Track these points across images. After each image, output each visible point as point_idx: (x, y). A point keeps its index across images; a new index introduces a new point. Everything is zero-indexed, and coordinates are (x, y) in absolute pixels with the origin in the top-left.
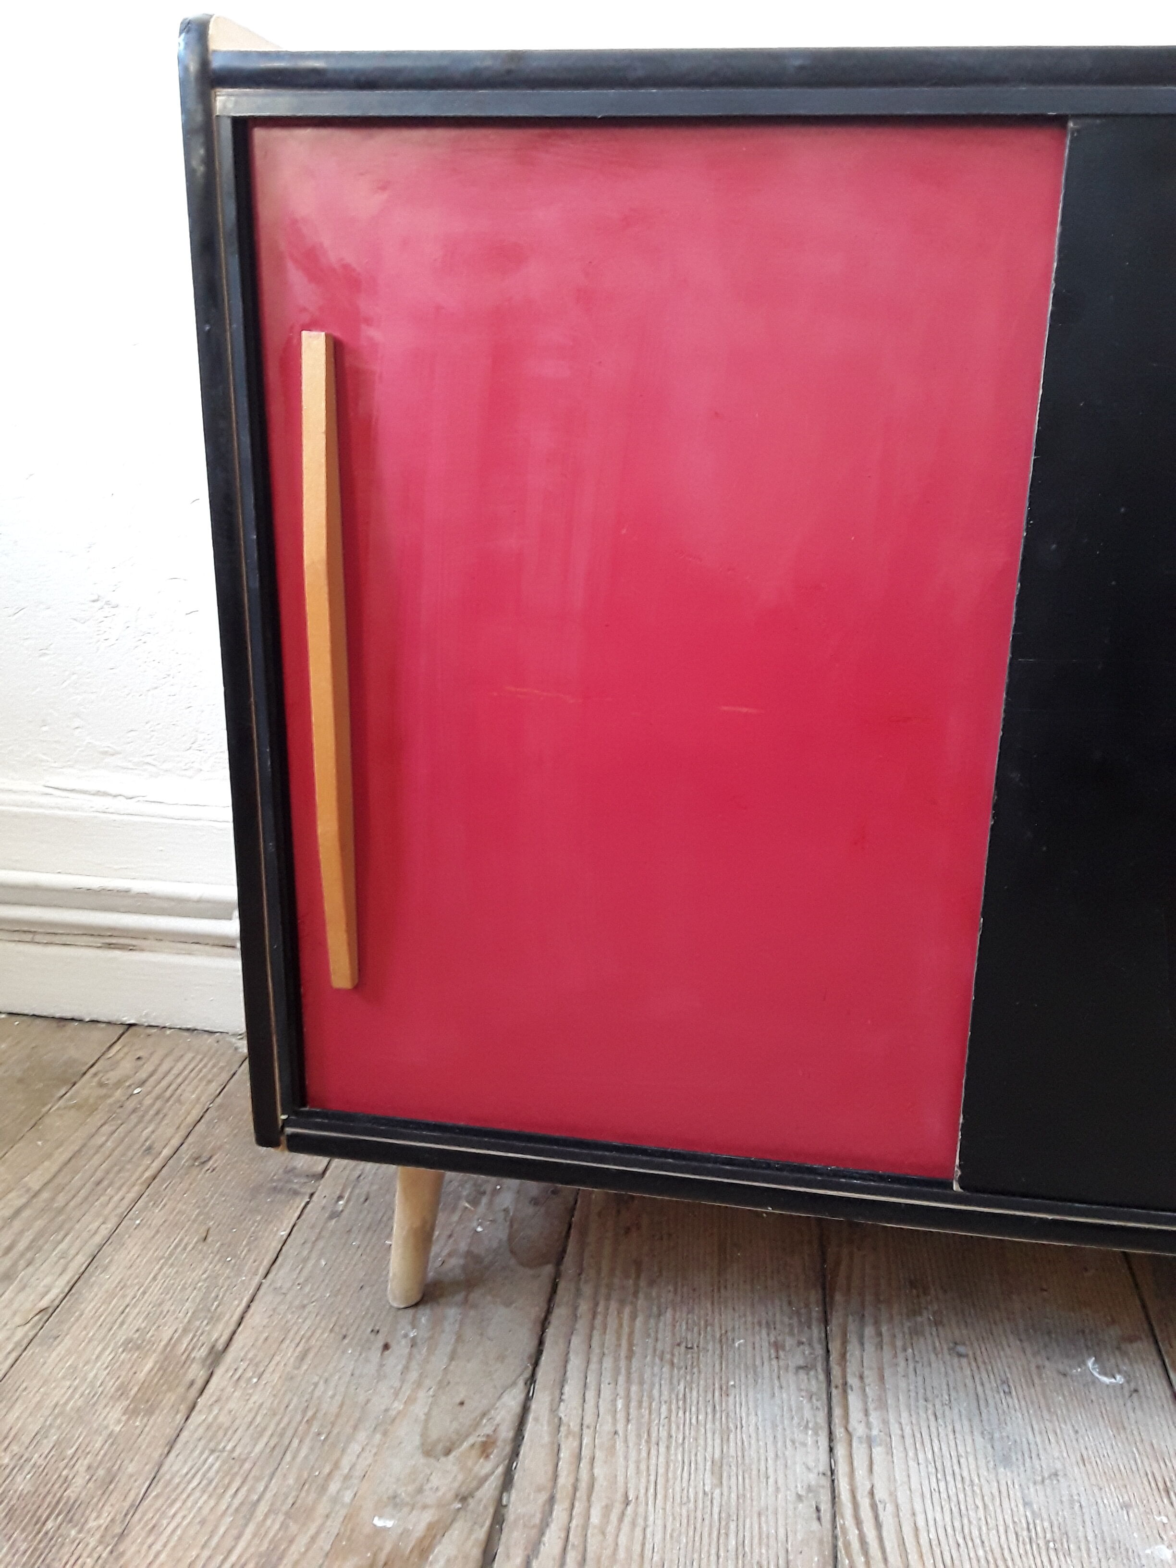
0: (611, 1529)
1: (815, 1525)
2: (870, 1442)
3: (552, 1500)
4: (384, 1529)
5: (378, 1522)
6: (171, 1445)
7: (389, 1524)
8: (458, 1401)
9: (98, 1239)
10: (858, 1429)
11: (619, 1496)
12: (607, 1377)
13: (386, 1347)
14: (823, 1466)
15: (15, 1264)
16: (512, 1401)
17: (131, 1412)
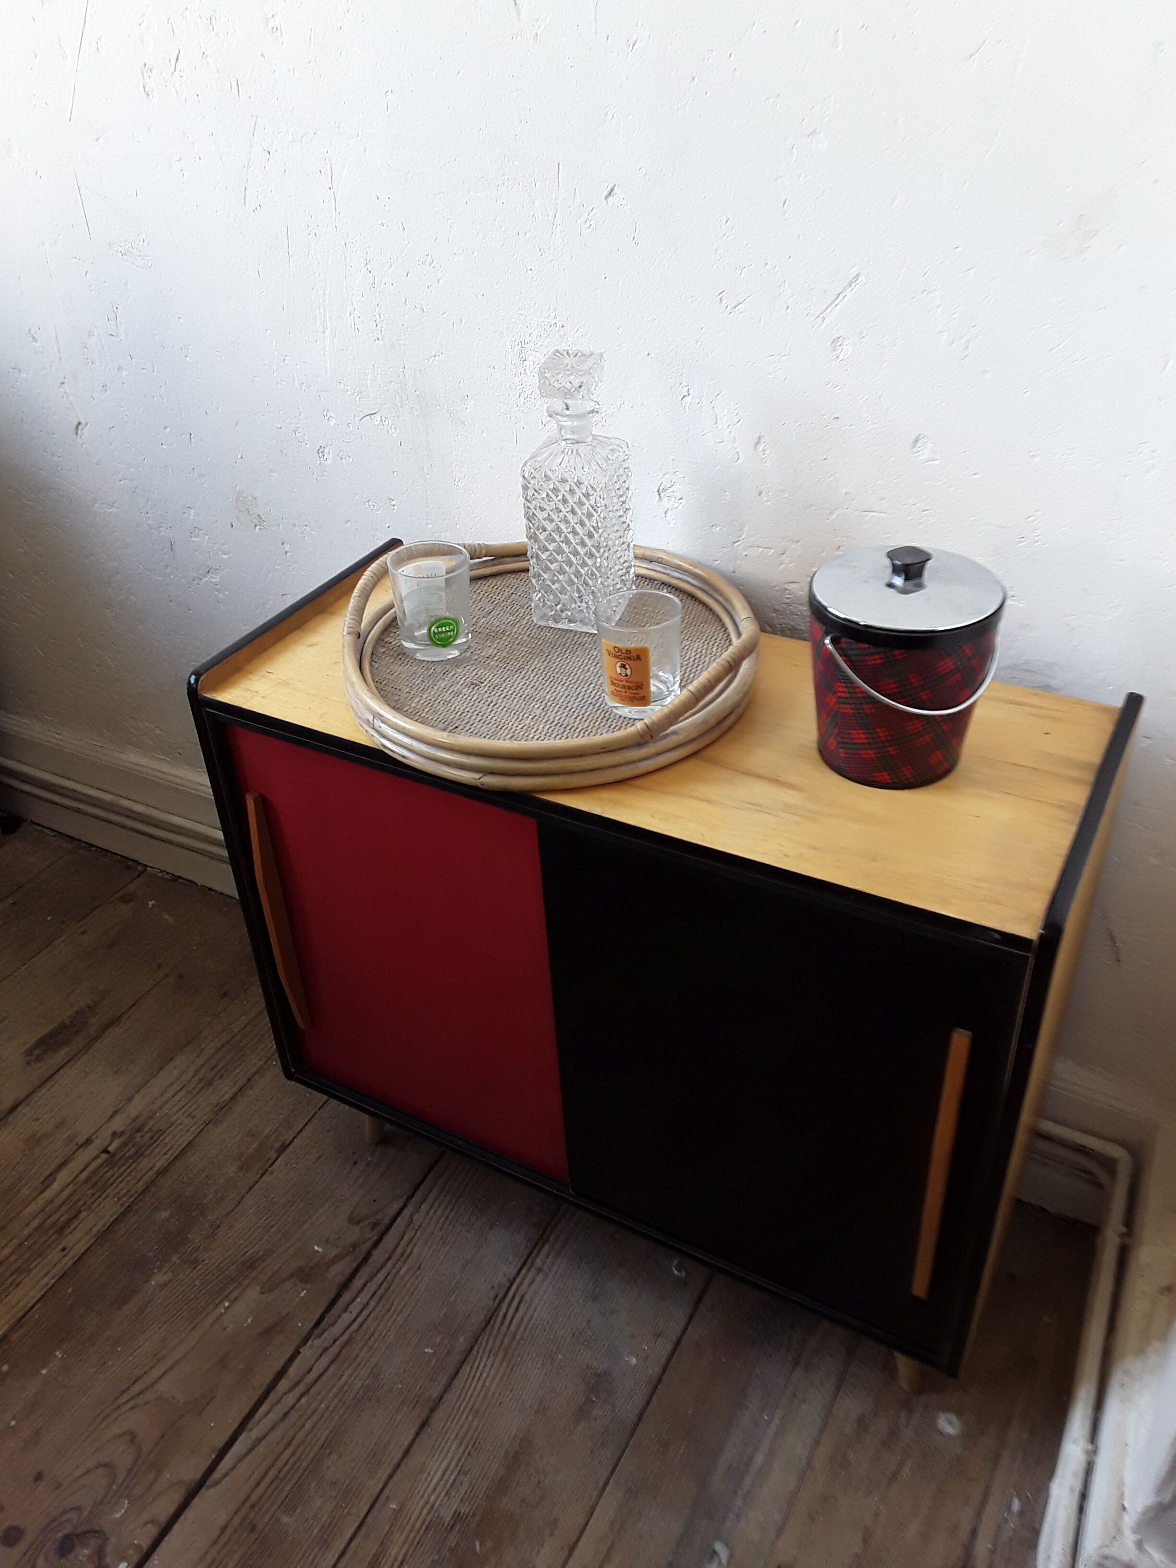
0: (407, 1278)
1: (491, 1302)
2: (540, 1270)
3: (390, 1258)
4: (318, 1251)
5: (316, 1248)
6: (250, 1189)
7: (320, 1250)
8: (374, 1199)
9: (254, 1070)
10: (538, 1262)
11: (418, 1265)
12: (443, 1206)
13: (356, 1163)
14: (511, 1277)
15: (214, 1077)
16: (396, 1206)
17: (241, 1169)
